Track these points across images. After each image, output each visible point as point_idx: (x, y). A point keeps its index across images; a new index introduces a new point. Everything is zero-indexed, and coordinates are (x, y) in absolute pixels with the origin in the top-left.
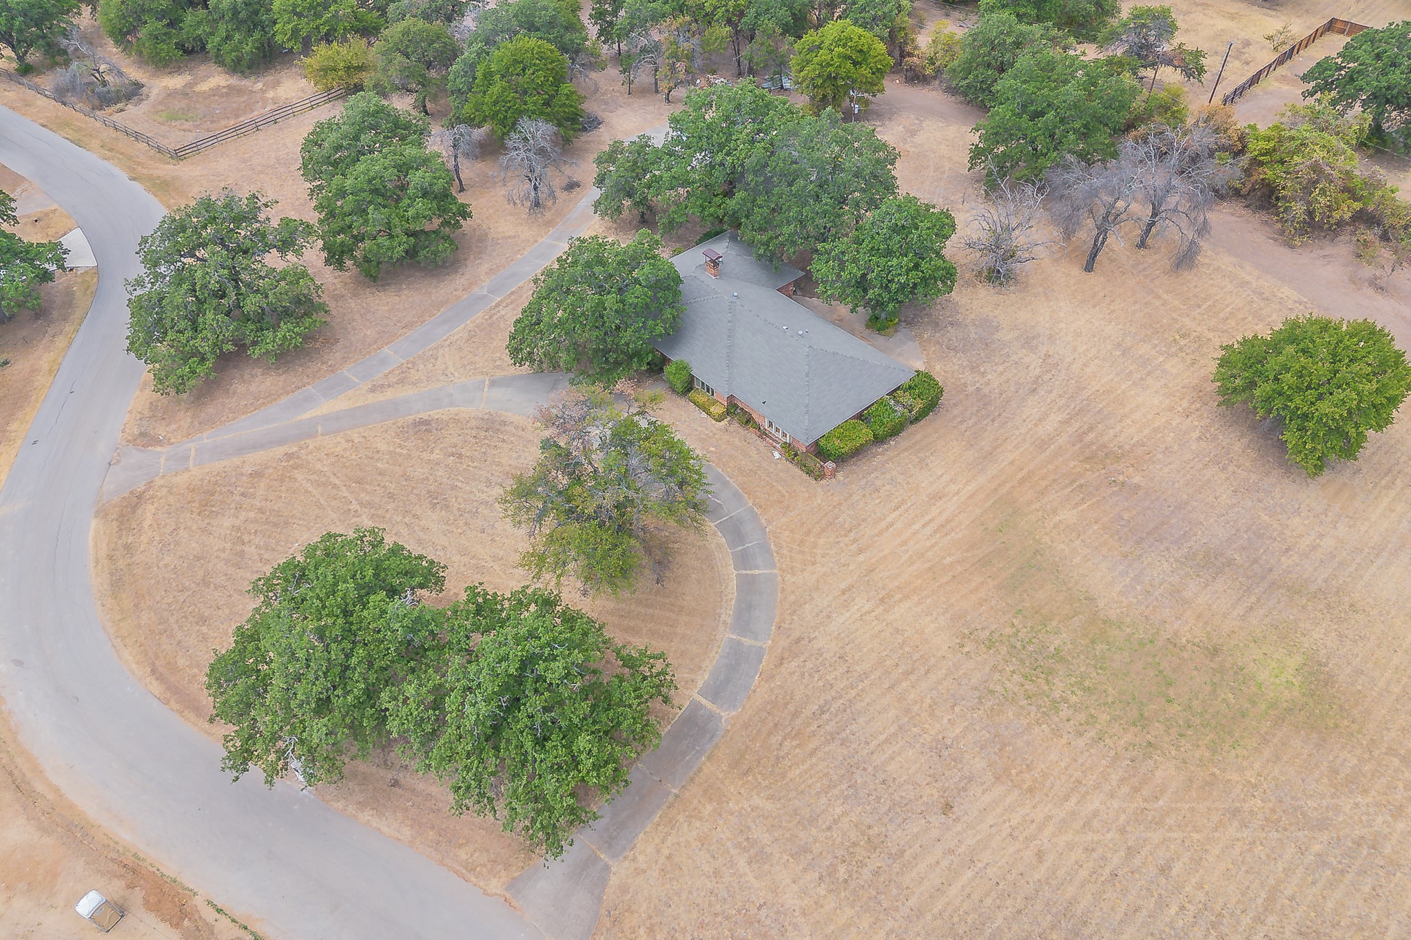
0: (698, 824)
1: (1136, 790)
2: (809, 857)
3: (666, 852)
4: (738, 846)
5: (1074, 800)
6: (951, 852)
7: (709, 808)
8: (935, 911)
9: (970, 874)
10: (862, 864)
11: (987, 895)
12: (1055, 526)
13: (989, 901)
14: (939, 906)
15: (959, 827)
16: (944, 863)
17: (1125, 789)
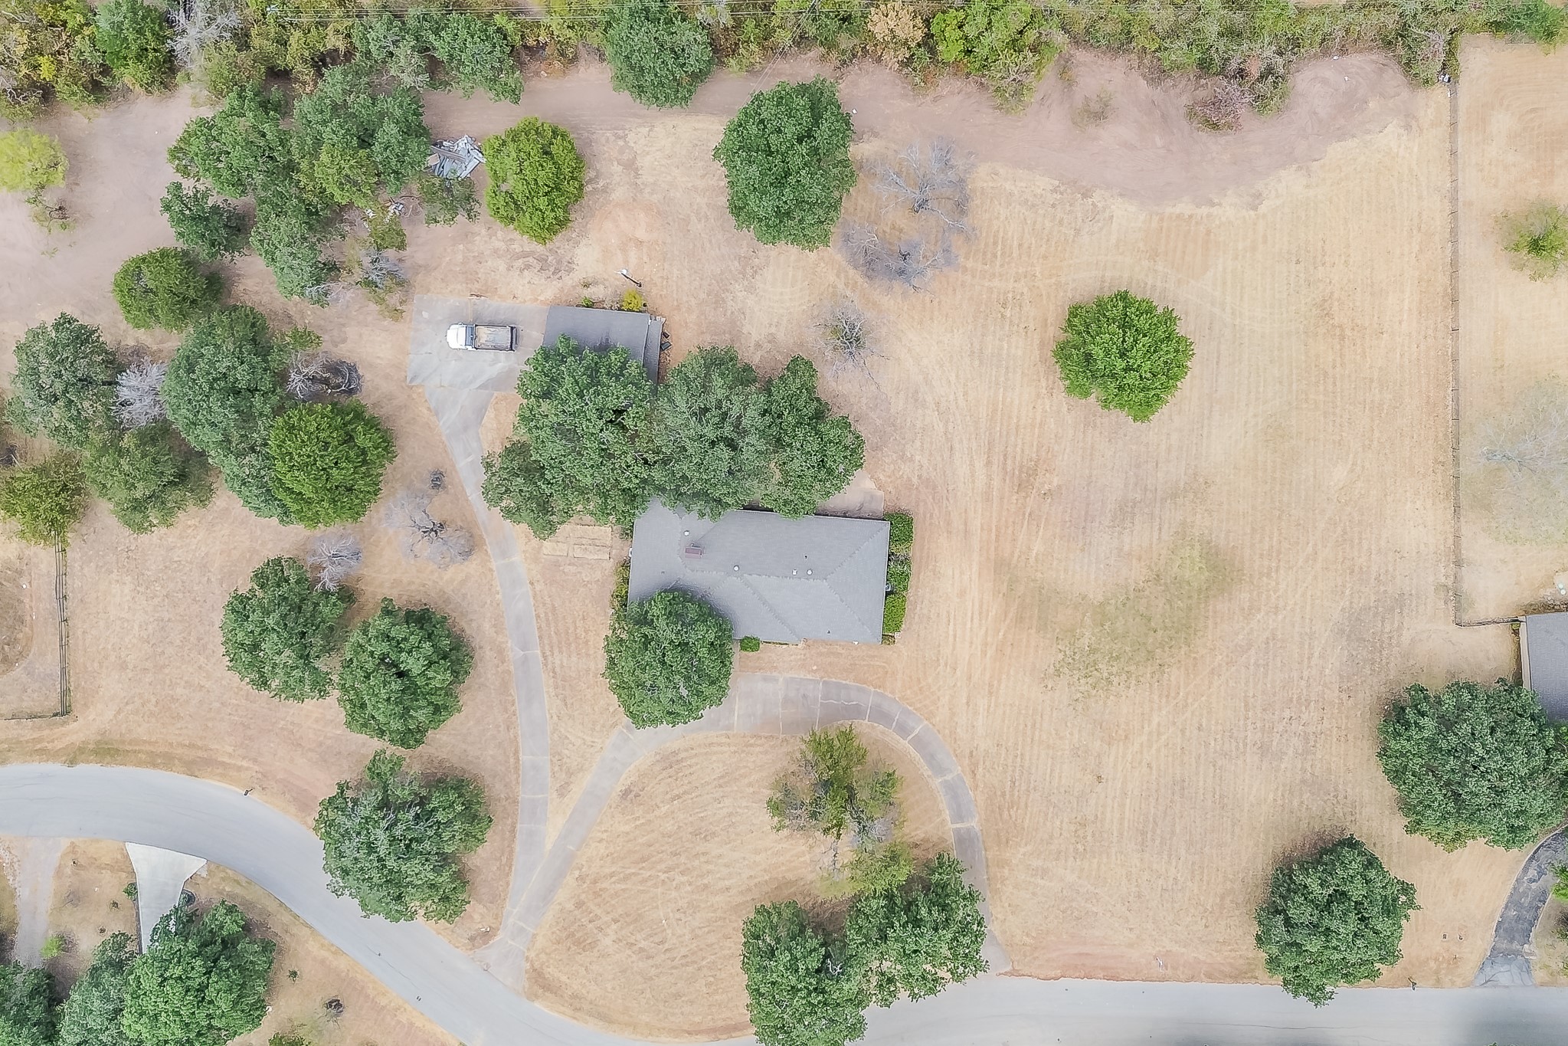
0: (1008, 882)
1: (1167, 696)
2: (1063, 854)
3: (1006, 905)
4: (1032, 876)
5: (1146, 726)
6: (1115, 797)
7: (1006, 871)
8: (1126, 828)
9: (1128, 800)
10: (1085, 837)
11: (1141, 802)
12: (1037, 560)
13: (1143, 806)
14: (1126, 825)
15: (1110, 783)
16: (1116, 805)
17: (1164, 700)
